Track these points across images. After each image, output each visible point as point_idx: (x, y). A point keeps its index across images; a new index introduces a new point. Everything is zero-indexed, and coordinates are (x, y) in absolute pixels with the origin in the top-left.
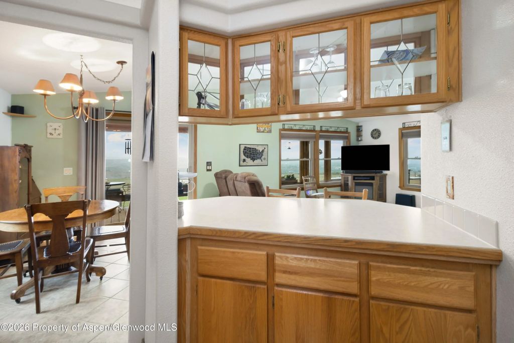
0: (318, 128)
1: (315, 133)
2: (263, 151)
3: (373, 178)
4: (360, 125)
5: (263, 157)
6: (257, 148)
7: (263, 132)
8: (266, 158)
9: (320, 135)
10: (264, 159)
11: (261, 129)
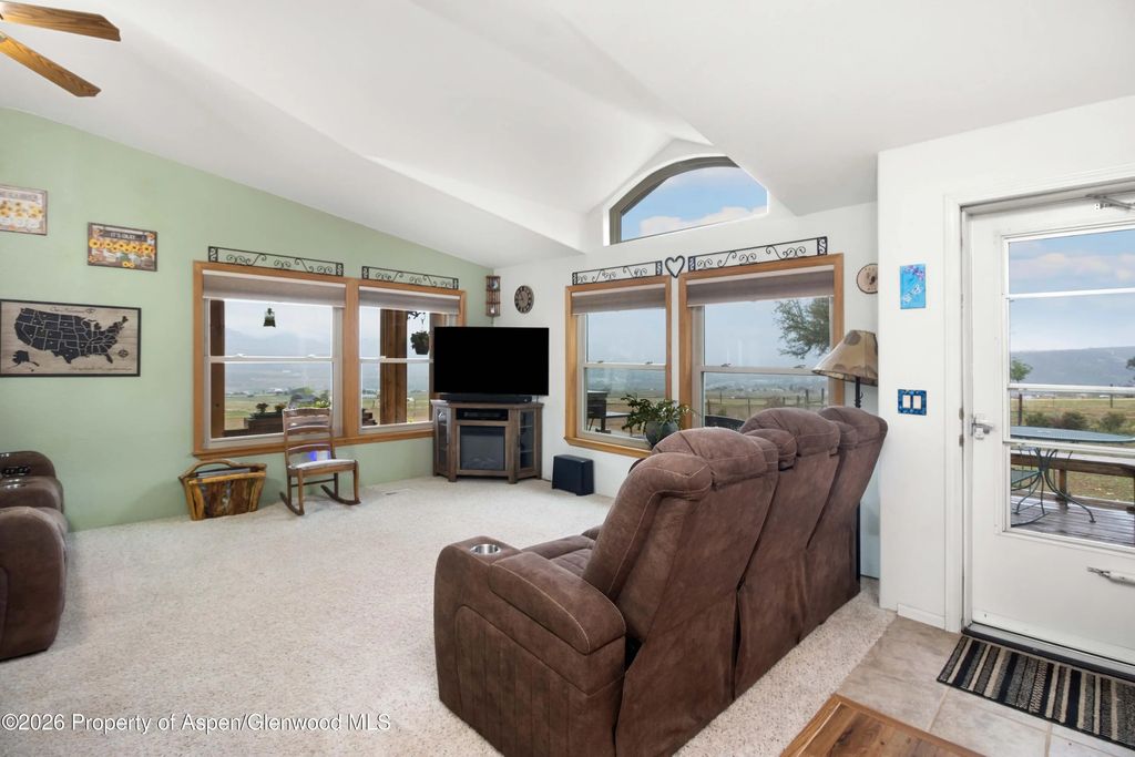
0: (353, 272)
1: (343, 286)
2: (116, 328)
3: (503, 415)
4: (495, 274)
5: (116, 348)
6: (87, 316)
7: (117, 265)
8: (132, 350)
9: (360, 292)
10: (123, 354)
11: (106, 254)
